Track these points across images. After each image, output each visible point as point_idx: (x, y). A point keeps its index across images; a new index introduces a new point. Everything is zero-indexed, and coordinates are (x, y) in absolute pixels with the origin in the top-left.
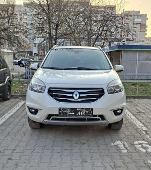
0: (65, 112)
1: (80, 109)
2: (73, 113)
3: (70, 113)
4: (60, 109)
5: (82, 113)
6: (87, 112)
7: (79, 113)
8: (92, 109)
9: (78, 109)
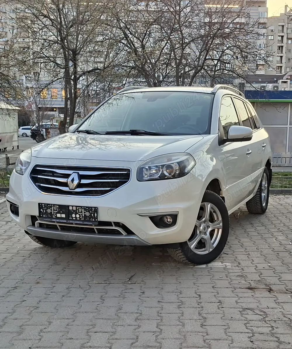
0: (49, 211)
1: (74, 208)
2: (63, 216)
3: (59, 215)
4: (40, 205)
5: (78, 216)
6: (88, 214)
7: (74, 216)
8: (96, 210)
9: (71, 208)
